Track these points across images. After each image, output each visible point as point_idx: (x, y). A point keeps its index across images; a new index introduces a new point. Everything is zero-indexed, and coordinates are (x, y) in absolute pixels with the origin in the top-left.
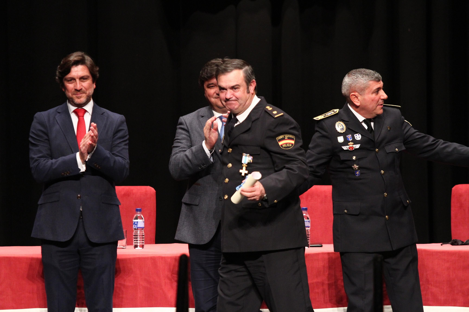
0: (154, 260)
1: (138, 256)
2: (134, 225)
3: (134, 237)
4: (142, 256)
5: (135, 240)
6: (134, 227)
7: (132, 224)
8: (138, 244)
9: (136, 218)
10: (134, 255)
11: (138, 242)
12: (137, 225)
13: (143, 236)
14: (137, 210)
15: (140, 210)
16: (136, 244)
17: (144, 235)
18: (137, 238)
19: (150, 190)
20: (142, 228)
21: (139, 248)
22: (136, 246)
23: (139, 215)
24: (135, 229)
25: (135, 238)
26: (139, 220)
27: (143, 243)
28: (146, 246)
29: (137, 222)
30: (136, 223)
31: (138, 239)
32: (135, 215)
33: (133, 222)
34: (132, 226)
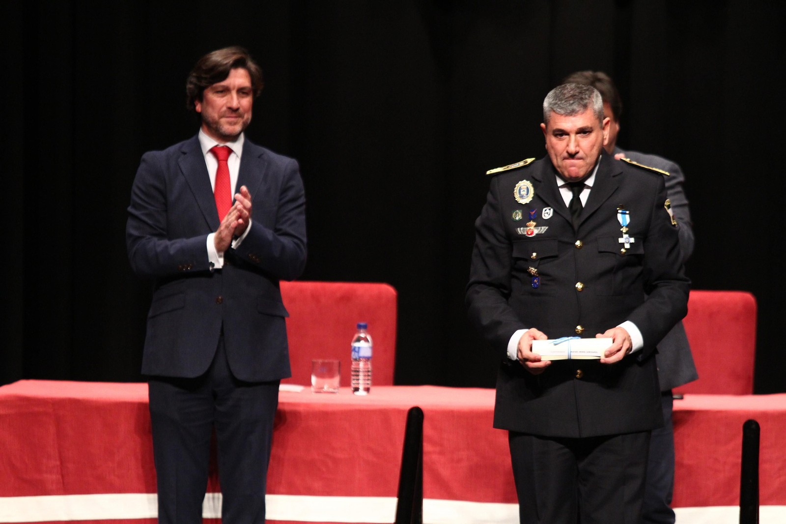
0: (384, 414)
1: (357, 408)
2: (353, 353)
3: (353, 373)
4: (365, 408)
5: (354, 379)
6: (354, 355)
7: (349, 350)
8: (361, 387)
9: (359, 340)
10: (350, 405)
11: (361, 382)
12: (358, 352)
13: (368, 371)
14: (360, 327)
15: (365, 327)
16: (357, 386)
17: (370, 370)
18: (358, 376)
19: (387, 291)
20: (367, 359)
21: (361, 393)
22: (357, 389)
23: (362, 335)
24: (356, 360)
25: (354, 375)
26: (362, 344)
27: (368, 384)
28: (374, 390)
29: (359, 348)
30: (357, 350)
31: (361, 377)
32: (356, 336)
33: (351, 346)
34: (350, 353)
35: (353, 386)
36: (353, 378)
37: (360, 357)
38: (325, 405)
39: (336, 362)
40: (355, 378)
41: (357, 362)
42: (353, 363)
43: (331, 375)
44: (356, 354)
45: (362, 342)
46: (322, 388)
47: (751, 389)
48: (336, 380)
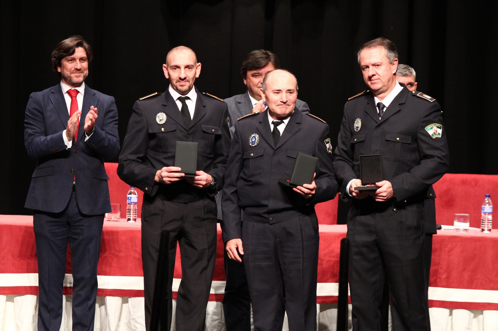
1: (130, 229)
3: (127, 211)
6: (128, 201)
7: (126, 198)
8: (132, 218)
9: (130, 194)
10: (126, 228)
16: (129, 217)
17: (137, 209)
18: (130, 212)
21: (132, 221)
22: (129, 220)
23: (133, 191)
24: (129, 204)
25: (128, 212)
26: (132, 196)
28: (138, 220)
30: (130, 198)
32: (129, 191)
33: (127, 197)
34: (126, 200)
35: (127, 217)
36: (127, 213)
37: (131, 203)
38: (112, 227)
39: (118, 205)
40: (129, 213)
41: (130, 205)
42: (128, 205)
43: (116, 213)
44: (129, 200)
45: (132, 195)
46: (112, 218)
47: (336, 222)
48: (118, 215)
